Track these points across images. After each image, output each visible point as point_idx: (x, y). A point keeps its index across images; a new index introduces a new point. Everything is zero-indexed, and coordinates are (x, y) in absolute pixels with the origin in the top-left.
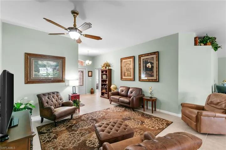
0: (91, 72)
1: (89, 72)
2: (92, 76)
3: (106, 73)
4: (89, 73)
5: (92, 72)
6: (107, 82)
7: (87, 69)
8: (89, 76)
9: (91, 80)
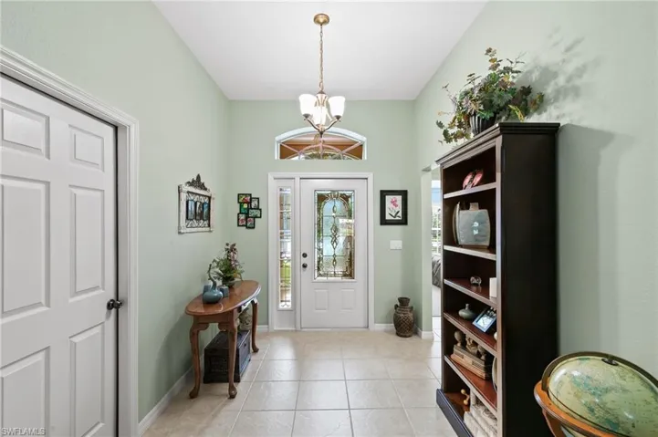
0: (399, 198)
1: (389, 198)
2: (404, 222)
3: (482, 182)
4: (388, 204)
5: (404, 194)
6: (494, 284)
7: (371, 180)
8: (384, 222)
9: (397, 244)
